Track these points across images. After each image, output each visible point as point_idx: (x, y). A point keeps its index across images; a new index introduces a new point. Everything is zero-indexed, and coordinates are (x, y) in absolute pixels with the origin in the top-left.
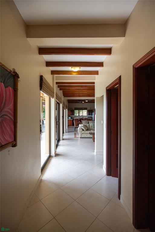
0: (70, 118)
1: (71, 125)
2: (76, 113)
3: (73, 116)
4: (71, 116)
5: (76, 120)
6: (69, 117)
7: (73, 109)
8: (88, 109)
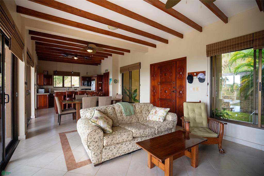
0: (42, 91)
1: (45, 107)
2: (58, 82)
3: (50, 87)
4: (45, 87)
5: (59, 95)
6: (40, 90)
7: (51, 72)
8: (82, 75)
